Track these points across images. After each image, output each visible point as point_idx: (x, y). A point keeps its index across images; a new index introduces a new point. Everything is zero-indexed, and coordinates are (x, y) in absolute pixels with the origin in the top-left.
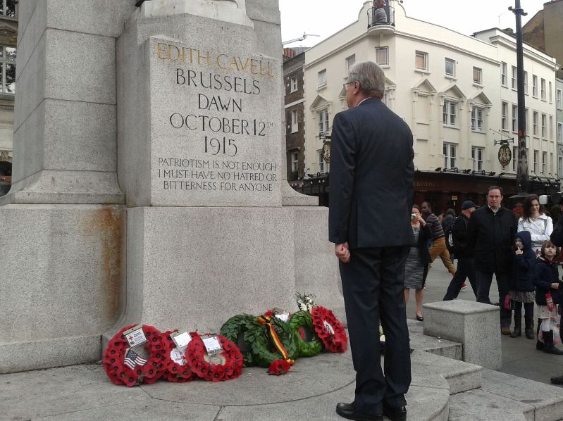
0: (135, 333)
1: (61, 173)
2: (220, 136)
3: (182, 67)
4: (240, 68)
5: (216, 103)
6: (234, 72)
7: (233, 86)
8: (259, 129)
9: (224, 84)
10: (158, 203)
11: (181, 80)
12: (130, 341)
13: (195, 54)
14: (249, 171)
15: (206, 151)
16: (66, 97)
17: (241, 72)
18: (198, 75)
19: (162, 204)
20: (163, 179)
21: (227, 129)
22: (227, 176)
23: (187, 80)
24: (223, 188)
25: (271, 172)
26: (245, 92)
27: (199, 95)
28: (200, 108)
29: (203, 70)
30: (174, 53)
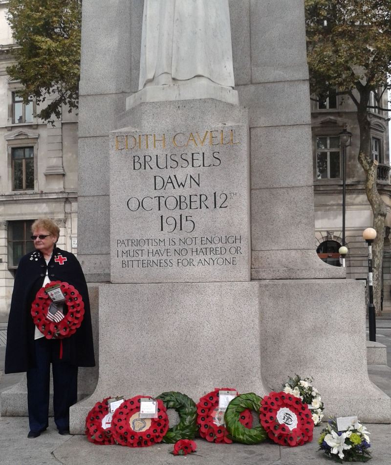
1: (89, 257)
2: (176, 214)
3: (139, 153)
4: (198, 142)
5: (172, 182)
6: (192, 148)
7: (190, 163)
8: (219, 202)
9: (180, 161)
10: (117, 281)
11: (137, 166)
14: (209, 245)
15: (162, 230)
16: (93, 193)
17: (200, 146)
18: (154, 159)
19: (120, 281)
20: (122, 259)
21: (183, 206)
22: (184, 252)
23: (143, 164)
24: (180, 264)
25: (235, 245)
26: (204, 166)
27: (155, 177)
28: (155, 189)
29: (158, 152)
30: (131, 141)
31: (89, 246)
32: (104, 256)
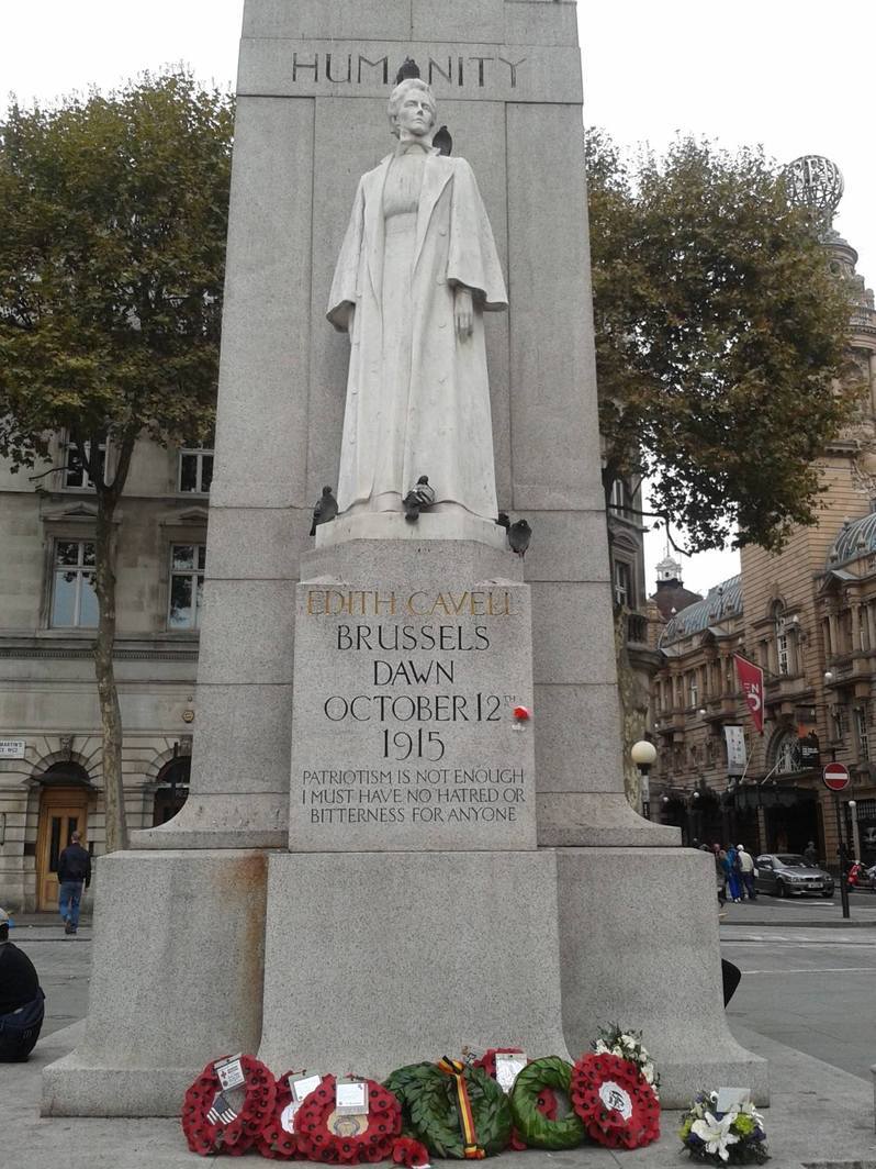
0: (230, 1066)
1: (212, 799)
2: (412, 727)
3: (349, 622)
4: (451, 608)
5: (405, 673)
6: (441, 617)
7: (438, 642)
8: (487, 709)
9: (421, 639)
10: (299, 848)
11: (345, 642)
12: (222, 1080)
13: (370, 599)
14: (468, 785)
15: (386, 755)
16: (227, 679)
17: (454, 615)
18: (375, 632)
19: (306, 848)
20: (310, 807)
21: (425, 714)
22: (424, 796)
23: (355, 641)
24: (418, 817)
25: (513, 786)
26: (460, 648)
27: (376, 663)
28: (376, 683)
29: (384, 622)
30: (335, 603)
31: (215, 778)
32: (242, 796)
